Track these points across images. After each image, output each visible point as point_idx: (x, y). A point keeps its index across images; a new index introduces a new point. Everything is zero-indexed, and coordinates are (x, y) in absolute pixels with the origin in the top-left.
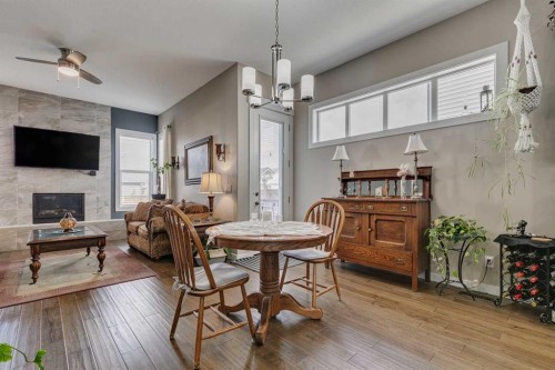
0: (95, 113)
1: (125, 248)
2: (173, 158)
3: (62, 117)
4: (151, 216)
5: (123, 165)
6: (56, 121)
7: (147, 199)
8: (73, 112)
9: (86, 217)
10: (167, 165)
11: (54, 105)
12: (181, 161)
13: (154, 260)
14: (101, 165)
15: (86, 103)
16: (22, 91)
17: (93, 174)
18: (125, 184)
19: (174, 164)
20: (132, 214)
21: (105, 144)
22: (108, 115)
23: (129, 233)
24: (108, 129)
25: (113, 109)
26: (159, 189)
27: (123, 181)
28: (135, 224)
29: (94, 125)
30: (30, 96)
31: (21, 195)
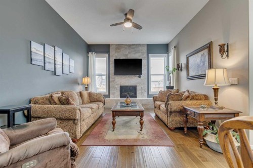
0: (140, 48)
1: (153, 115)
2: (178, 65)
3: (129, 53)
4: (168, 101)
5: (152, 72)
6: (127, 55)
7: (163, 89)
8: (132, 50)
9: (137, 97)
10: (174, 70)
11: (126, 48)
12: (183, 66)
13: (170, 129)
14: (143, 72)
15: (137, 44)
16: (117, 45)
17: (140, 77)
18: (153, 82)
19: (179, 68)
20: (156, 97)
21: (144, 63)
22: (145, 48)
23: (155, 107)
24: (145, 55)
25: (147, 45)
26: (170, 83)
27: (152, 80)
28: (158, 103)
29: (140, 54)
30: (119, 47)
31: (116, 86)
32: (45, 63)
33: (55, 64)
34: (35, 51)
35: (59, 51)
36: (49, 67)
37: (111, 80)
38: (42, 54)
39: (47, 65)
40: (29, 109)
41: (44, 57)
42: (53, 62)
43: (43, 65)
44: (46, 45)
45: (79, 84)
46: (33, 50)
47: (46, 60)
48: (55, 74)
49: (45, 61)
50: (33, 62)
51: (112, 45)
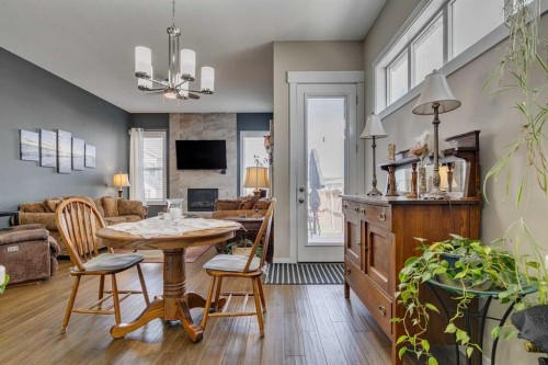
0: (225, 120)
3: (204, 129)
5: (246, 163)
6: (199, 133)
8: (211, 123)
11: (199, 121)
16: (182, 114)
17: (223, 173)
21: (231, 147)
22: (235, 120)
24: (234, 133)
25: (238, 114)
29: (225, 131)
30: (186, 117)
31: (181, 190)
32: (41, 157)
33: (58, 157)
34: (27, 142)
35: (65, 136)
36: (49, 161)
37: (171, 178)
38: (37, 145)
39: (44, 159)
40: (16, 216)
41: (40, 148)
42: (55, 153)
43: (38, 159)
44: (43, 131)
45: (106, 186)
46: (23, 141)
47: (43, 152)
48: (58, 171)
49: (40, 153)
50: (23, 158)
51: (173, 114)
